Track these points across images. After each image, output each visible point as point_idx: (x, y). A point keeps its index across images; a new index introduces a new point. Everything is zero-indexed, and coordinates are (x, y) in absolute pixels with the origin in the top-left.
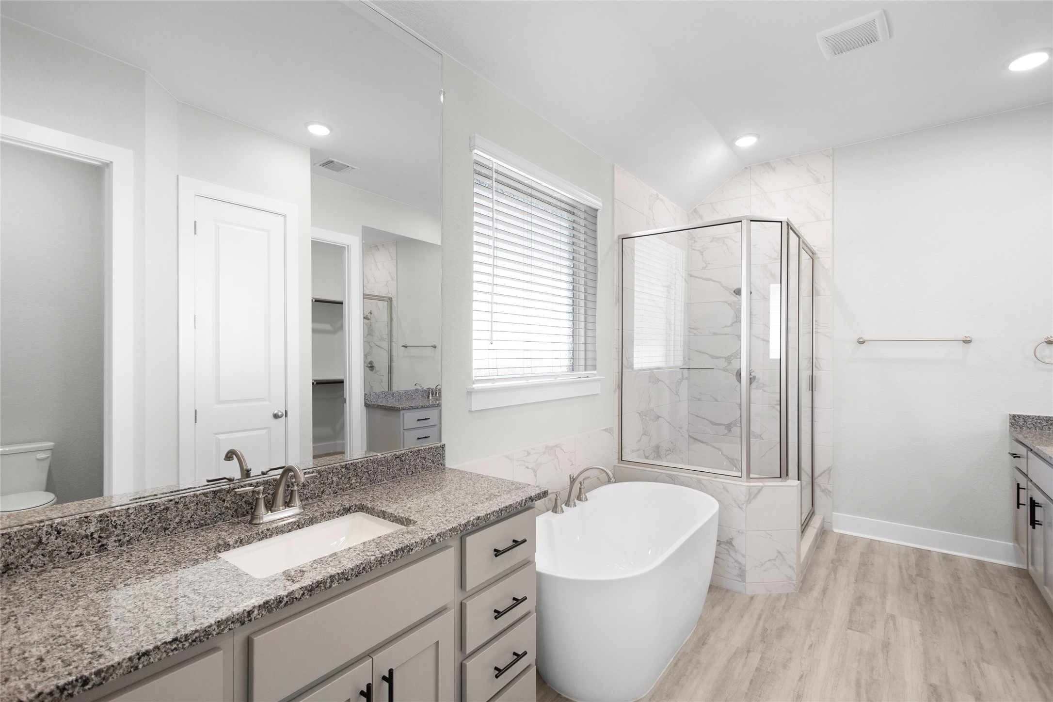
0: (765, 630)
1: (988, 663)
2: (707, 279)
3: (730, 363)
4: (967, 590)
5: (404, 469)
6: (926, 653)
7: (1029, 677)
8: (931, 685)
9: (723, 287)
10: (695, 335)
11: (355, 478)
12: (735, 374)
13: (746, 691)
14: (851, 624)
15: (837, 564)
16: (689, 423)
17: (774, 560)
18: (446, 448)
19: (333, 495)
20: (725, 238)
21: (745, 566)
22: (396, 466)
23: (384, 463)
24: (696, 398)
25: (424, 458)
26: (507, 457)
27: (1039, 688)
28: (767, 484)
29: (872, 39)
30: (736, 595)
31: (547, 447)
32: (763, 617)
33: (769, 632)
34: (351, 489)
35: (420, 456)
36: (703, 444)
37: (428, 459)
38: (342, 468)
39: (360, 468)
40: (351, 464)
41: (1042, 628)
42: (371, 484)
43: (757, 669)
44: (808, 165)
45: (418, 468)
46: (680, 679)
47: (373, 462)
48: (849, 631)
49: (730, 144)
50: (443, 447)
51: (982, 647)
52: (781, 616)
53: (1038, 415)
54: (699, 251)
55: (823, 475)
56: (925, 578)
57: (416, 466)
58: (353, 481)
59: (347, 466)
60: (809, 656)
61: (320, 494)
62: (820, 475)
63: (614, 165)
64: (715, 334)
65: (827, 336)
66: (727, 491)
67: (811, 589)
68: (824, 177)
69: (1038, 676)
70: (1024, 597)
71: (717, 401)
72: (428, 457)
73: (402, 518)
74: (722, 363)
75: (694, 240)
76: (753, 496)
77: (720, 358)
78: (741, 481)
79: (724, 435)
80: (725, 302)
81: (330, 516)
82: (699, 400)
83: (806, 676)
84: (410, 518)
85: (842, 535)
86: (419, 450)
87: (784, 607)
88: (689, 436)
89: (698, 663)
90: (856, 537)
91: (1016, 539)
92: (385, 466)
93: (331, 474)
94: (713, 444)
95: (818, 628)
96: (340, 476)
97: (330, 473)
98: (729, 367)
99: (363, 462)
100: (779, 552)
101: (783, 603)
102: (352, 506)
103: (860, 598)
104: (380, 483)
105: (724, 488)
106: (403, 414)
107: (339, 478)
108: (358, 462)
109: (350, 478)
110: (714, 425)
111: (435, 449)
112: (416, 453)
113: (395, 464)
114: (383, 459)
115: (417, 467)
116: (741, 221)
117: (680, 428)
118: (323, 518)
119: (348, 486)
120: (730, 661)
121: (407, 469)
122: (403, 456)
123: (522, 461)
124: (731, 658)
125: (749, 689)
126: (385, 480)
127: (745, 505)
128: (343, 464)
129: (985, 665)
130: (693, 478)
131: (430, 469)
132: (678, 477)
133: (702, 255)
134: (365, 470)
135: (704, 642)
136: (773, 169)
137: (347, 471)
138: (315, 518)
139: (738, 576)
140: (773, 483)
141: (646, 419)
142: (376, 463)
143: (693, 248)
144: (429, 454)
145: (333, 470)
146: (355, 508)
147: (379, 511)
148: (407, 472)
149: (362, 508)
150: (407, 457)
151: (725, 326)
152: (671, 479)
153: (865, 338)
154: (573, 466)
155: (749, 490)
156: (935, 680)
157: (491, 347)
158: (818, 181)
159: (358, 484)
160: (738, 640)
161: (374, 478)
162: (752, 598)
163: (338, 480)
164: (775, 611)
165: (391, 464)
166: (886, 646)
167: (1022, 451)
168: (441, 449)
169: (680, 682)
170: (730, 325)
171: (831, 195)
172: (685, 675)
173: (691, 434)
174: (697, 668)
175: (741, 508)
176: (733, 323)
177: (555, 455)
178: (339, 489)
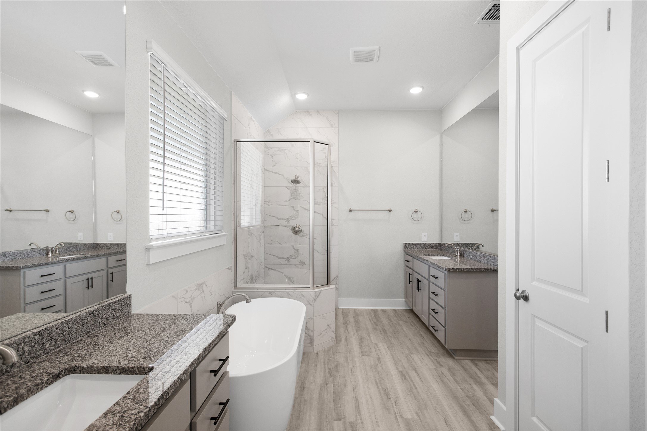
0: (329, 369)
1: (413, 354)
2: (275, 173)
3: (288, 222)
4: (395, 324)
5: (97, 322)
6: (393, 357)
7: (426, 355)
8: (400, 372)
9: (285, 178)
10: (269, 206)
11: (50, 342)
12: (291, 229)
13: (334, 407)
14: (363, 354)
15: (346, 324)
16: (265, 259)
17: (326, 330)
18: (132, 298)
19: (25, 366)
20: (286, 149)
21: (313, 337)
22: (90, 321)
23: (79, 321)
24: (269, 244)
25: (114, 310)
26: (173, 297)
27: (430, 358)
28: (323, 289)
29: (371, 60)
30: (309, 354)
31: (198, 285)
32: (326, 362)
33: (331, 370)
34: (45, 354)
35: (111, 308)
36: (272, 270)
37: (118, 310)
38: (36, 335)
39: (54, 331)
40: (46, 329)
41: (422, 333)
42: (66, 344)
43: (333, 392)
44: (327, 117)
45: (109, 320)
46: (300, 414)
47: (68, 322)
48: (363, 357)
49: (293, 96)
50: (130, 297)
51: (409, 348)
52: (334, 359)
53: (412, 243)
54: (271, 155)
55: (334, 280)
56: (380, 322)
57: (107, 317)
58: (48, 345)
59: (41, 332)
60: (353, 376)
61: (9, 369)
62: (333, 280)
63: (232, 92)
64: (280, 205)
65: (336, 208)
66: (304, 296)
67: (341, 341)
68: (334, 124)
69: (428, 353)
70: (412, 322)
71: (281, 244)
72: (118, 308)
73: (132, 368)
74: (284, 222)
75: (268, 149)
76: (317, 296)
77: (283, 219)
78: (310, 290)
79: (285, 264)
80: (286, 187)
81: (37, 389)
82: (271, 244)
83: (355, 387)
84: (143, 366)
85: (342, 309)
86: (110, 304)
87: (333, 354)
88: (265, 266)
89: (305, 401)
90: (348, 309)
91: (406, 297)
92: (80, 324)
93: (23, 344)
94: (280, 270)
95: (351, 360)
96: (33, 344)
97: (21, 344)
98: (288, 225)
99: (58, 325)
100: (328, 325)
101: (332, 352)
102: (62, 371)
103: (361, 339)
104: (75, 341)
105: (302, 295)
106: (24, 273)
107: (31, 346)
108: (53, 326)
109: (44, 343)
110: (279, 259)
111: (123, 300)
112: (108, 306)
113: (89, 320)
114: (78, 318)
115: (109, 318)
116: (310, 141)
117: (261, 262)
118: (30, 393)
119: (41, 352)
120: (320, 394)
121: (100, 322)
122: (96, 312)
123: (183, 298)
124: (320, 391)
125: (334, 405)
126: (79, 337)
127: (313, 303)
128: (35, 331)
129: (412, 355)
130: (284, 292)
131: (119, 318)
132: (275, 292)
133: (273, 158)
134: (60, 332)
135: (304, 387)
136: (311, 115)
137: (41, 337)
138: (20, 397)
139: (309, 344)
140: (324, 288)
141: (247, 259)
142: (71, 323)
143: (267, 153)
144: (119, 306)
145: (24, 340)
146: (65, 372)
147: (100, 368)
148: (100, 325)
149: (73, 370)
150: (100, 311)
151: (286, 201)
152: (270, 294)
153: (352, 208)
154: (212, 296)
155: (315, 293)
156: (401, 369)
157: (164, 212)
158: (332, 126)
159: (53, 348)
160: (319, 380)
161: (69, 338)
162: (317, 354)
163: (30, 349)
164: (330, 357)
165: (86, 321)
166: (379, 359)
167: (410, 259)
168: (128, 299)
169: (300, 417)
170: (288, 200)
171: (338, 134)
172: (301, 411)
173: (266, 265)
174: (306, 404)
175: (311, 305)
176: (290, 199)
177: (202, 290)
178: (31, 358)
